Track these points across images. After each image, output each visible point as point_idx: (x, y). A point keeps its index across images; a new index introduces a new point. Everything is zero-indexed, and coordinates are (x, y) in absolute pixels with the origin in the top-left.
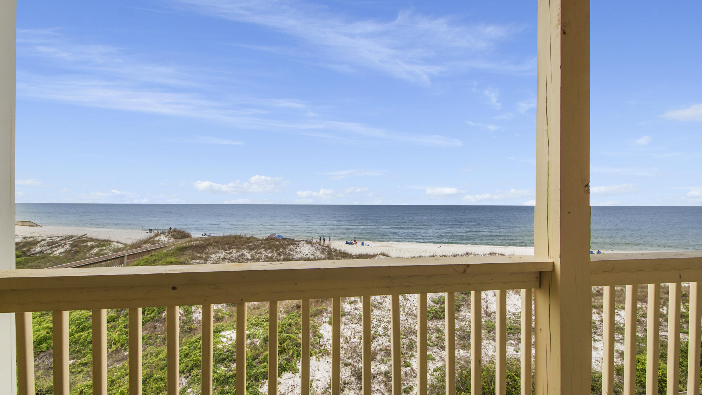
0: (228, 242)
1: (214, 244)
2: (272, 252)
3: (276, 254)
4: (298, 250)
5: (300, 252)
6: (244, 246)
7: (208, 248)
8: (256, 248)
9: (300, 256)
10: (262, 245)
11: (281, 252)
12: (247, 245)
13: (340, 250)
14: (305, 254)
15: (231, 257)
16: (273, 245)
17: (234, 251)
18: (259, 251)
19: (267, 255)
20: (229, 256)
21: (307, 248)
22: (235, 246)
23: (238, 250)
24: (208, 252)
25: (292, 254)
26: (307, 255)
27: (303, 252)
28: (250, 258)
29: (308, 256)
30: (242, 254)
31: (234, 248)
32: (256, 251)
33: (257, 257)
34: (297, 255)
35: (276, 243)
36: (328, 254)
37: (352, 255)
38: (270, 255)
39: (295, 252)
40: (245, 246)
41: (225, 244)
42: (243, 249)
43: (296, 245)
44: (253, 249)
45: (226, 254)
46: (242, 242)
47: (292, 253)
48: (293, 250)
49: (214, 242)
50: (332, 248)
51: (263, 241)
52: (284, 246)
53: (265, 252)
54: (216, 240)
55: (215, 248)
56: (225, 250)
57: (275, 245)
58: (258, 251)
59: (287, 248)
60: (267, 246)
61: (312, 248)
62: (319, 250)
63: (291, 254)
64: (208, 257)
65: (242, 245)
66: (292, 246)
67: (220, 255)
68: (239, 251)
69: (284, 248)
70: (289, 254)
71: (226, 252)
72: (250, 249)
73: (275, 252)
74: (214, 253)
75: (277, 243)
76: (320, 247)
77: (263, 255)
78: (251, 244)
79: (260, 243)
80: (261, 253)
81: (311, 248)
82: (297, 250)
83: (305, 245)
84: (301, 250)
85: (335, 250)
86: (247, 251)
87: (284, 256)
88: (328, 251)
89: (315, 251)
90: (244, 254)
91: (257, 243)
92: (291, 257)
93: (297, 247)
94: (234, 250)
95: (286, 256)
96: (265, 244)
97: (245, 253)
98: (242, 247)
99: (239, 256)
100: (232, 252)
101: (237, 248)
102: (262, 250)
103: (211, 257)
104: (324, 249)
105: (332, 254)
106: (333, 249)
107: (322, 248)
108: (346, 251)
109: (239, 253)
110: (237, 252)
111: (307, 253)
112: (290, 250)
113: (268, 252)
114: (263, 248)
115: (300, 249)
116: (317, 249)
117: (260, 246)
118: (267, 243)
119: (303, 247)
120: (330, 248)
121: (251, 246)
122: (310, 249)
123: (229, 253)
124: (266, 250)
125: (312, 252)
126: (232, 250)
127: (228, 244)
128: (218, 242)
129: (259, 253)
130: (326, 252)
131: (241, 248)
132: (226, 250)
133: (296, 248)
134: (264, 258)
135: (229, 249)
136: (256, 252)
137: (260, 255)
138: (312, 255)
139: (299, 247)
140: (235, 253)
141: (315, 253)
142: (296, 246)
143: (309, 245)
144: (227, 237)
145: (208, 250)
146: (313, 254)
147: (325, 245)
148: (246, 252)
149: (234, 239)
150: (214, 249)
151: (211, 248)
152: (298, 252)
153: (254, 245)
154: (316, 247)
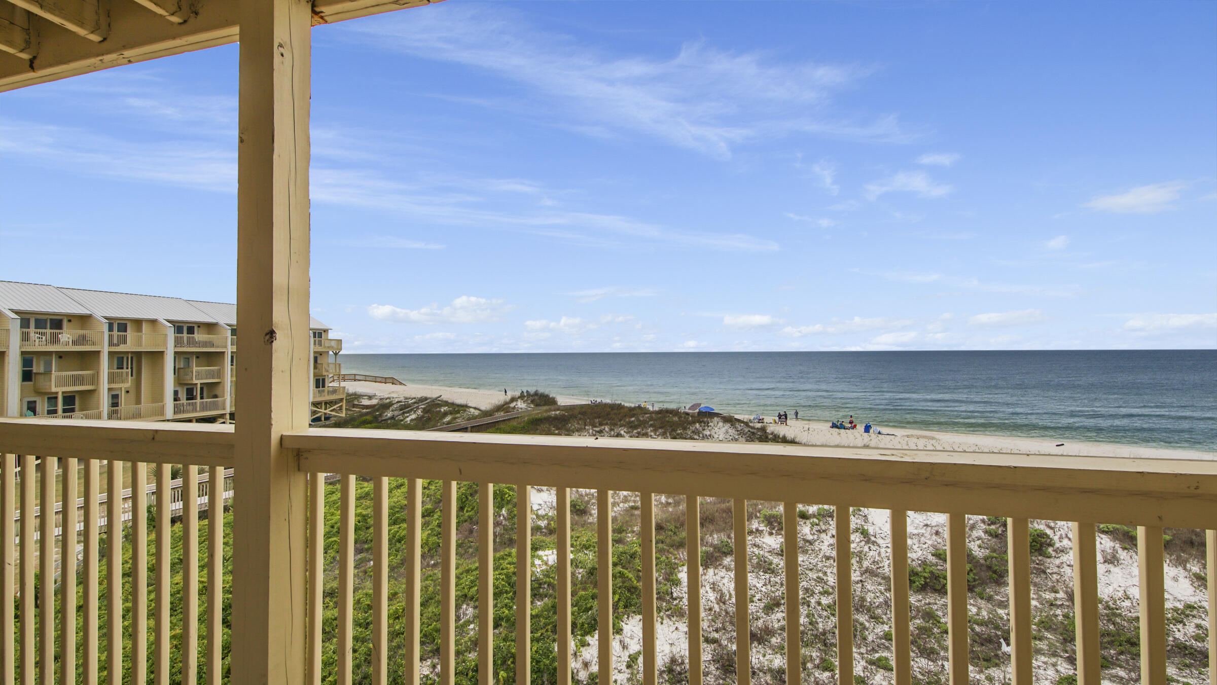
0: (600, 414)
4: (707, 433)
5: (710, 435)
10: (651, 420)
11: (678, 434)
12: (627, 420)
16: (668, 422)
17: (607, 429)
21: (723, 430)
22: (610, 420)
24: (570, 428)
31: (607, 424)
32: (639, 430)
35: (674, 419)
39: (701, 435)
40: (624, 421)
41: (595, 417)
42: (620, 427)
43: (705, 423)
44: (636, 427)
45: (594, 432)
48: (699, 432)
49: (580, 413)
52: (685, 425)
54: (583, 410)
55: (580, 422)
56: (594, 426)
57: (671, 422)
58: (642, 430)
59: (689, 428)
60: (658, 424)
61: (732, 431)
62: (745, 434)
65: (620, 421)
66: (697, 425)
68: (613, 430)
69: (685, 429)
72: (631, 427)
74: (576, 430)
75: (676, 419)
76: (746, 430)
78: (634, 419)
79: (648, 417)
81: (730, 431)
83: (721, 424)
84: (713, 432)
85: (775, 436)
86: (625, 430)
88: (760, 438)
89: (737, 437)
91: (643, 416)
93: (706, 428)
94: (606, 427)
96: (656, 420)
97: (622, 432)
98: (619, 423)
100: (604, 430)
101: (611, 424)
102: (649, 430)
104: (753, 433)
106: (769, 432)
107: (749, 431)
109: (611, 433)
110: (610, 430)
112: (693, 432)
113: (658, 433)
114: (651, 426)
115: (710, 430)
117: (648, 424)
118: (660, 418)
119: (716, 428)
120: (764, 431)
121: (633, 421)
122: (727, 432)
123: (597, 432)
124: (655, 430)
125: (731, 438)
126: (603, 427)
127: (599, 417)
128: (585, 413)
130: (757, 439)
131: (617, 425)
133: (704, 430)
135: (601, 424)
139: (710, 428)
140: (606, 433)
142: (704, 426)
143: (727, 425)
145: (571, 424)
148: (625, 432)
150: (579, 424)
152: (706, 435)
153: (638, 420)
154: (740, 428)
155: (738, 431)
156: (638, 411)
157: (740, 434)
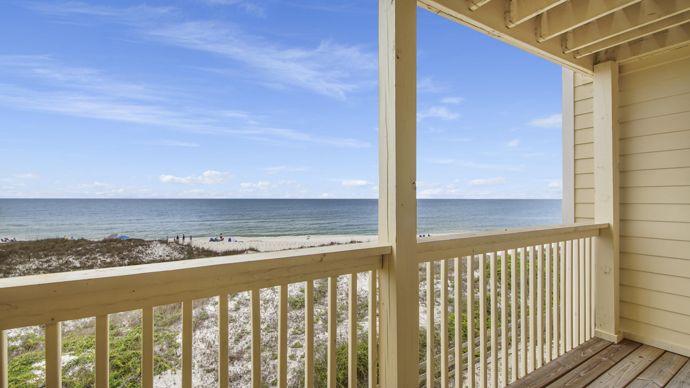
0: (44, 248)
1: (20, 251)
2: (112, 256)
3: (117, 259)
4: (150, 252)
5: (152, 253)
6: (69, 252)
7: (11, 256)
8: (87, 253)
9: (152, 259)
10: (97, 248)
11: (125, 255)
12: (74, 250)
13: (203, 248)
14: (158, 256)
15: (49, 266)
16: (114, 247)
17: (54, 259)
18: (93, 257)
19: (105, 260)
20: (45, 265)
21: (161, 248)
22: (55, 252)
23: (60, 257)
24: (10, 262)
25: (141, 257)
26: (161, 256)
27: (156, 253)
28: (78, 265)
29: (162, 258)
30: (67, 262)
31: (53, 255)
32: (87, 256)
33: (90, 264)
34: (147, 258)
35: (118, 245)
36: (189, 253)
37: (218, 252)
38: (108, 260)
39: (144, 254)
40: (71, 251)
41: (39, 251)
42: (68, 256)
43: (146, 245)
44: (84, 254)
45: (40, 263)
46: (67, 246)
47: (141, 255)
48: (142, 252)
49: (20, 249)
50: (193, 246)
51: (99, 244)
52: (130, 248)
53: (101, 257)
54: (24, 246)
55: (22, 256)
56: (38, 257)
57: (116, 247)
58: (91, 256)
59: (134, 250)
60: (105, 250)
61: (168, 249)
62: (177, 250)
63: (139, 257)
64: (11, 269)
65: (67, 251)
66: (140, 247)
67: (31, 265)
68: (61, 259)
69: (130, 251)
70: (137, 257)
71: (40, 261)
72: (79, 255)
73: (116, 256)
74: (20, 263)
75: (120, 245)
76: (178, 247)
77: (99, 261)
78: (80, 248)
79: (94, 246)
80: (96, 258)
81: (166, 248)
82: (147, 252)
83: (159, 245)
84: (154, 251)
85: (197, 248)
86: (73, 257)
87: (129, 260)
88: (188, 251)
89: (172, 252)
90: (70, 261)
91: (89, 246)
92: (139, 260)
93: (148, 248)
94: (53, 257)
95: (132, 260)
96: (102, 247)
97: (71, 259)
98: (66, 253)
99: (62, 265)
100: (51, 259)
101: (58, 255)
102: (97, 255)
103: (15, 269)
104: (183, 248)
105: (193, 253)
106: (195, 247)
107: (180, 247)
108: (211, 249)
109: (61, 261)
110: (59, 259)
111: (160, 255)
112: (137, 252)
113: (106, 257)
114: (98, 252)
115: (151, 250)
116: (175, 249)
117: (95, 250)
118: (106, 246)
119: (156, 248)
120: (191, 247)
121: (80, 250)
122: (164, 250)
123: (45, 262)
124: (103, 254)
125: (168, 253)
126: (50, 258)
127: (44, 250)
128: (27, 248)
129: (92, 259)
130: (186, 251)
131: (64, 254)
132: (41, 258)
133: (146, 250)
134: (100, 265)
135: (46, 256)
136: (88, 258)
137: (94, 261)
138: (167, 256)
139: (150, 248)
140: (55, 261)
141: (172, 254)
142: (147, 247)
143: (164, 246)
144: (41, 241)
145: (10, 260)
146: (169, 255)
147: (184, 244)
148: (73, 259)
149: (54, 243)
150: (20, 257)
151: (15, 257)
152: (149, 253)
153: (85, 249)
154: (173, 246)
155: (172, 248)
156: (83, 242)
157: (174, 250)
